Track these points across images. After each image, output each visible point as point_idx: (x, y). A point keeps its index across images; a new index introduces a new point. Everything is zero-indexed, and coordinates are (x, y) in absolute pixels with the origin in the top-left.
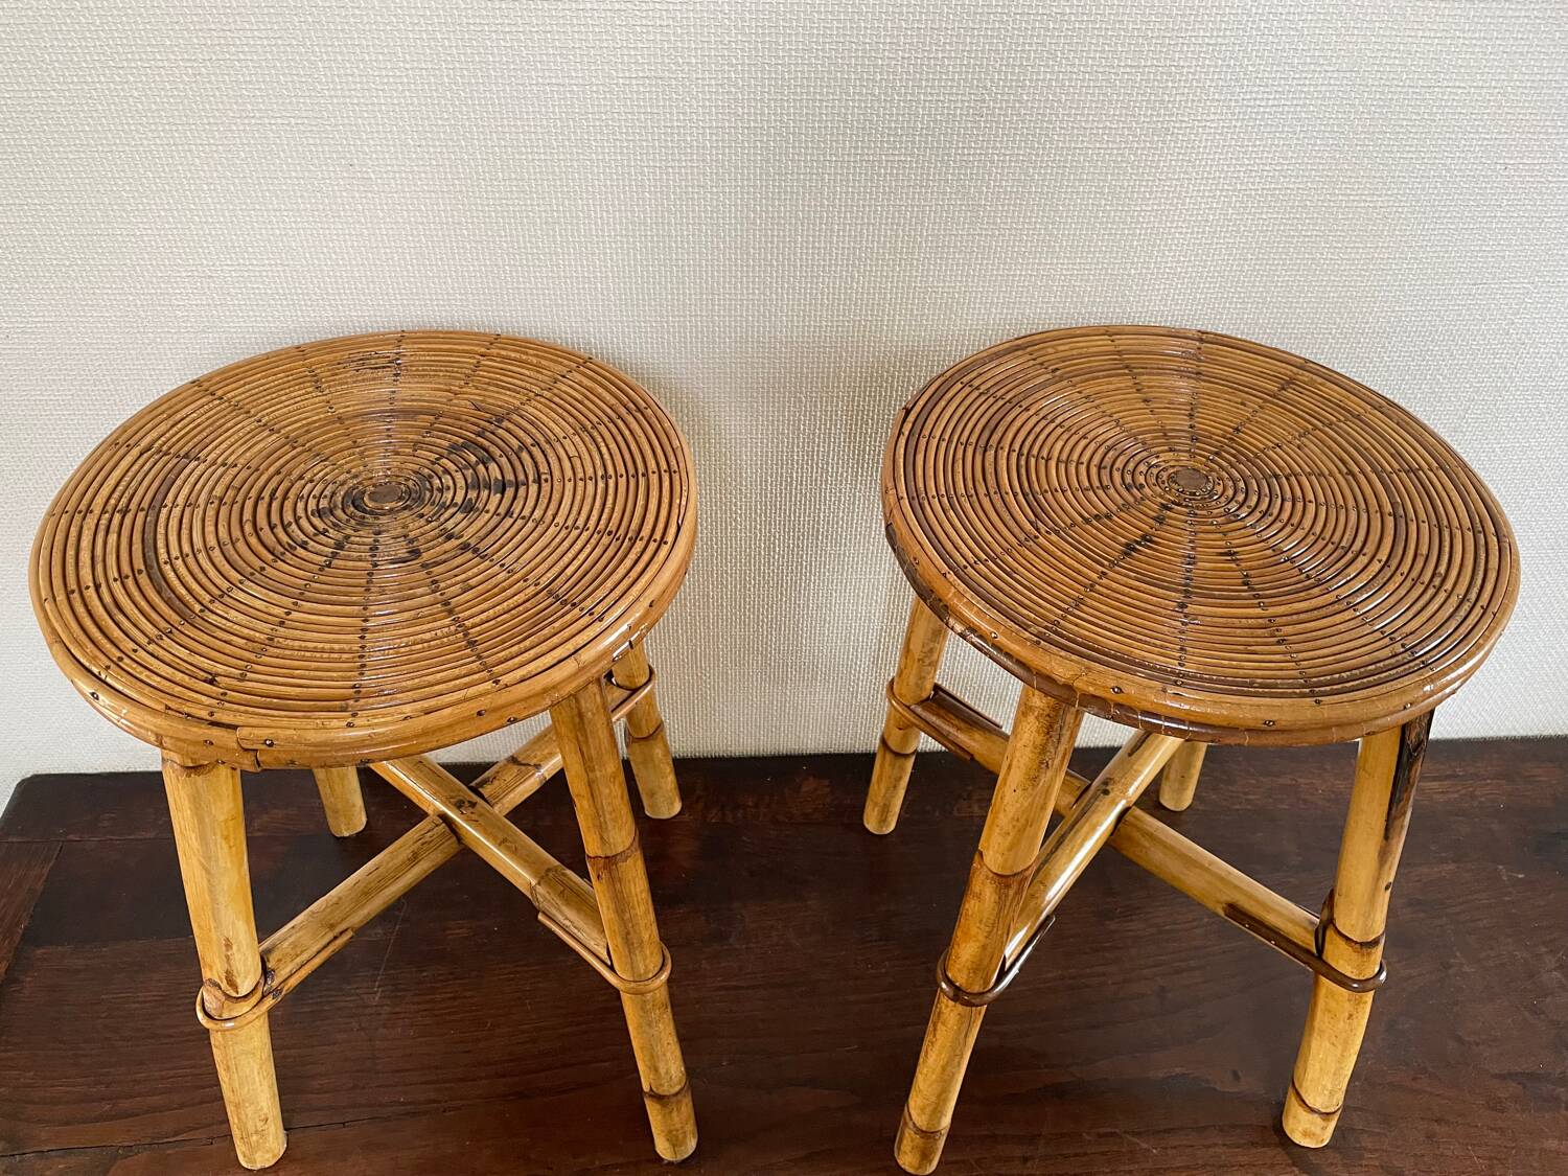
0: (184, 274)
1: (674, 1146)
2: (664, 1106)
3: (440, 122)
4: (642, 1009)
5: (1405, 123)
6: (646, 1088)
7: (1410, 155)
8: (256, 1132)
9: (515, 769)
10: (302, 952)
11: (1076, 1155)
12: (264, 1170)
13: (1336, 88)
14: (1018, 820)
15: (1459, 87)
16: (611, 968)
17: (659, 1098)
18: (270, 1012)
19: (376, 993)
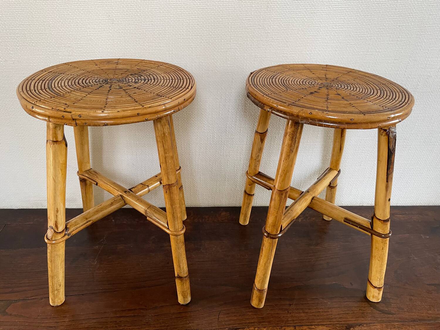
0: (63, 46)
1: (184, 298)
2: (182, 281)
3: (133, 5)
4: (177, 242)
5: (373, 13)
6: (176, 275)
7: (375, 22)
8: (57, 290)
9: (142, 186)
10: (77, 224)
11: (305, 304)
12: (57, 306)
13: (355, 3)
14: (284, 171)
15: (386, 4)
16: (168, 229)
17: (180, 278)
18: (67, 241)
19: (95, 262)
